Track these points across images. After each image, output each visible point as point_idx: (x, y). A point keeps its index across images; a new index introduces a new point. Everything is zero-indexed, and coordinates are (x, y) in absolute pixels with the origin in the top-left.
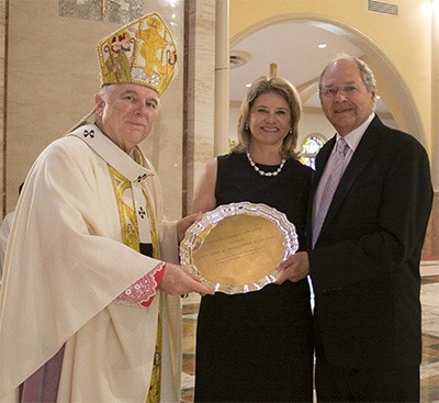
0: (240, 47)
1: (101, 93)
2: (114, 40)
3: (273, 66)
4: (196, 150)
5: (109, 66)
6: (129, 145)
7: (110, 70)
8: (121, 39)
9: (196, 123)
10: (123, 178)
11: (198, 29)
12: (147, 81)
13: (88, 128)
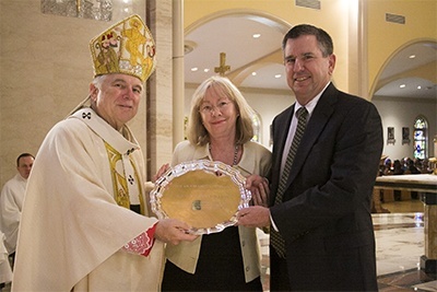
0: (190, 38)
1: (94, 82)
2: (104, 38)
3: (223, 55)
4: (158, 125)
5: (100, 60)
6: (119, 123)
7: (102, 63)
8: (109, 37)
9: (157, 103)
10: (115, 152)
11: (157, 24)
12: (132, 71)
13: (86, 111)
